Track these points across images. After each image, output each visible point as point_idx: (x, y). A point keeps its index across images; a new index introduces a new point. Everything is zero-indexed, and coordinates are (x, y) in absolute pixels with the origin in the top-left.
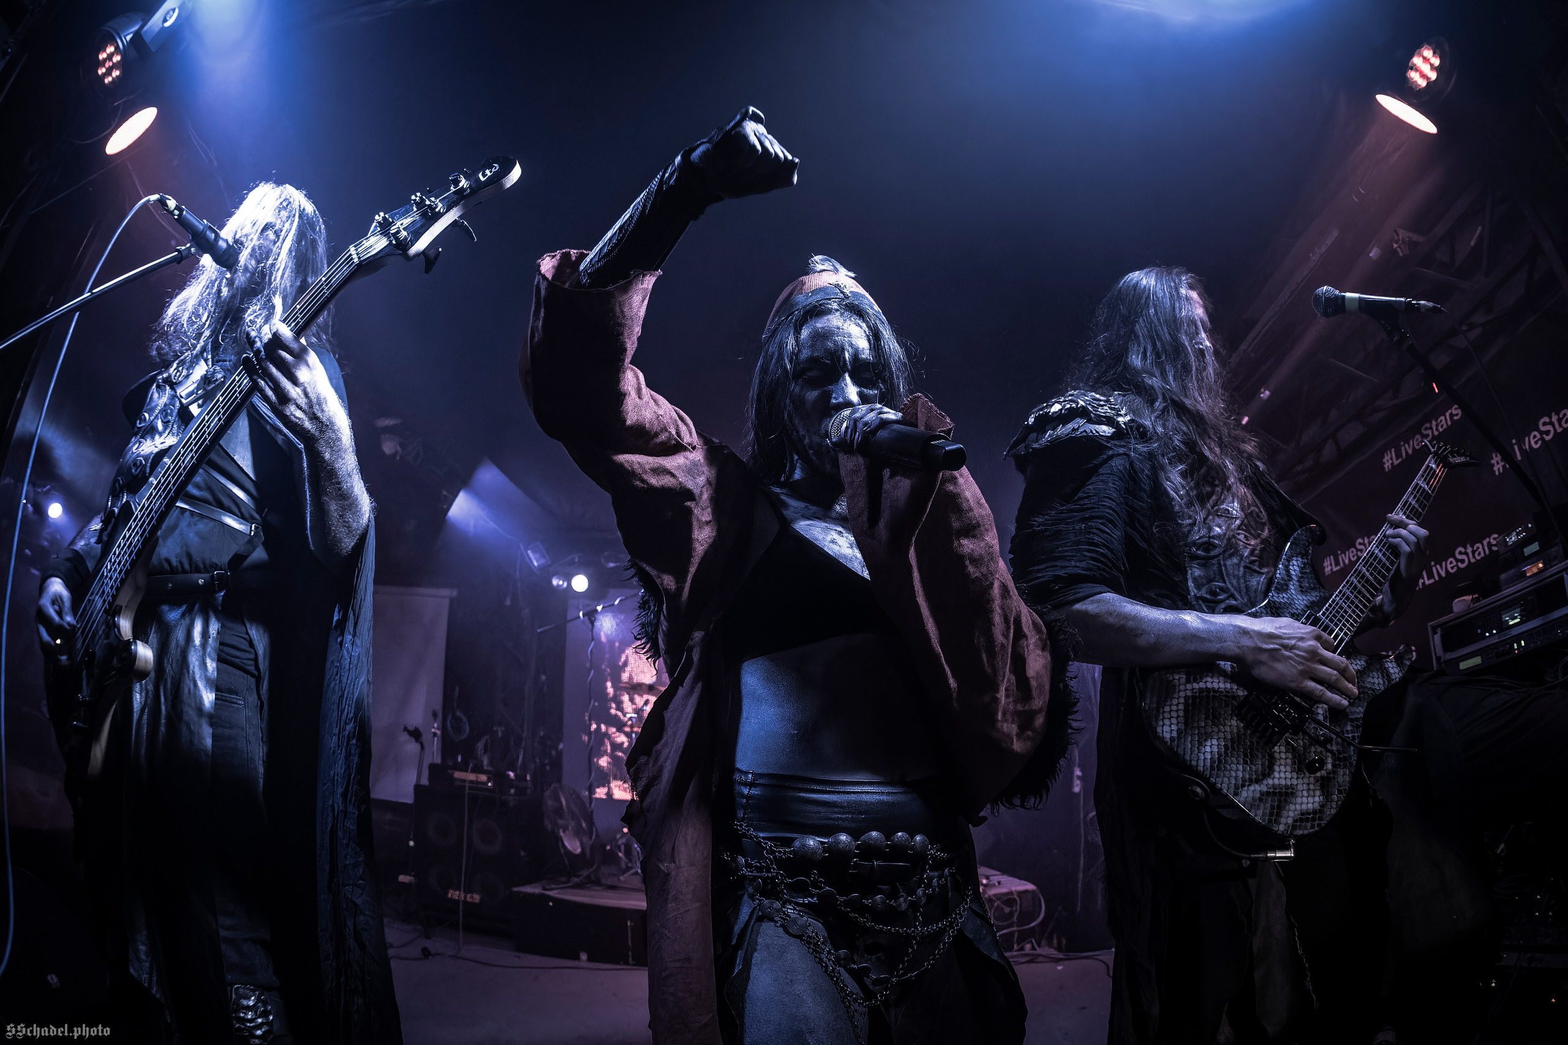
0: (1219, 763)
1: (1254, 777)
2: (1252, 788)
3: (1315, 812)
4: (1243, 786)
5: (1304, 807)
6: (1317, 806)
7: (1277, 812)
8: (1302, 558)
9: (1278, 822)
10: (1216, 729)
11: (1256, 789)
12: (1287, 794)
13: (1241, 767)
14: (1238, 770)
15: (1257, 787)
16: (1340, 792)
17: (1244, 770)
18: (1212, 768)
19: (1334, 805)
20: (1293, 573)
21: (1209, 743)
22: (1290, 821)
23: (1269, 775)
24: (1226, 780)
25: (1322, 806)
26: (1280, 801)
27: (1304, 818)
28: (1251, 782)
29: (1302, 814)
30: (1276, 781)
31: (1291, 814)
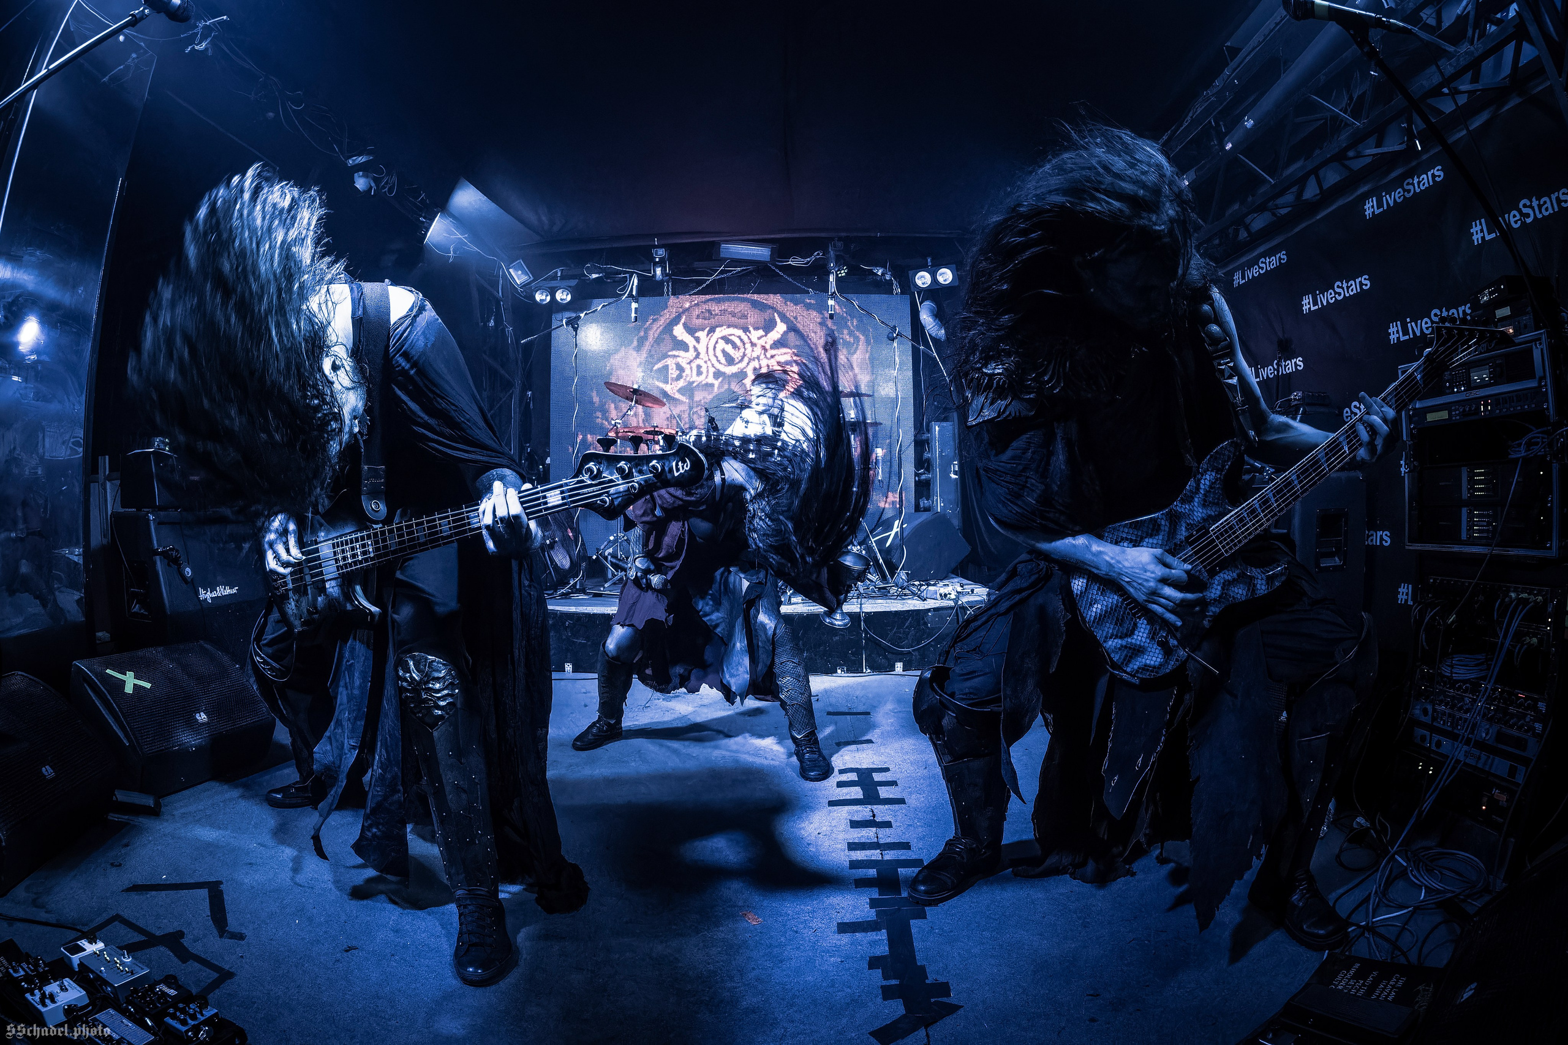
0: (1101, 619)
1: (1119, 634)
2: (1116, 641)
3: (1154, 667)
4: (1111, 638)
5: (1148, 662)
6: (1157, 663)
7: (1128, 659)
8: (1216, 473)
9: (1127, 665)
10: (1102, 598)
11: (1119, 642)
12: (1139, 651)
13: (1112, 627)
14: (1109, 628)
15: (1120, 641)
16: (1177, 660)
17: (1114, 629)
18: (1094, 622)
19: (1170, 667)
20: (1202, 486)
21: (1095, 606)
22: (1136, 667)
23: (1130, 636)
24: (1101, 631)
25: (1161, 665)
26: (1133, 653)
27: (1145, 668)
28: (1117, 637)
29: (1145, 665)
30: (1133, 641)
31: (1138, 663)
